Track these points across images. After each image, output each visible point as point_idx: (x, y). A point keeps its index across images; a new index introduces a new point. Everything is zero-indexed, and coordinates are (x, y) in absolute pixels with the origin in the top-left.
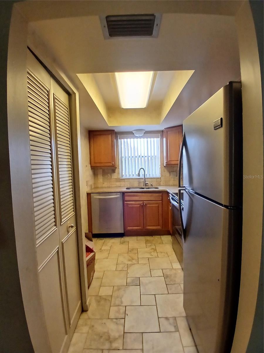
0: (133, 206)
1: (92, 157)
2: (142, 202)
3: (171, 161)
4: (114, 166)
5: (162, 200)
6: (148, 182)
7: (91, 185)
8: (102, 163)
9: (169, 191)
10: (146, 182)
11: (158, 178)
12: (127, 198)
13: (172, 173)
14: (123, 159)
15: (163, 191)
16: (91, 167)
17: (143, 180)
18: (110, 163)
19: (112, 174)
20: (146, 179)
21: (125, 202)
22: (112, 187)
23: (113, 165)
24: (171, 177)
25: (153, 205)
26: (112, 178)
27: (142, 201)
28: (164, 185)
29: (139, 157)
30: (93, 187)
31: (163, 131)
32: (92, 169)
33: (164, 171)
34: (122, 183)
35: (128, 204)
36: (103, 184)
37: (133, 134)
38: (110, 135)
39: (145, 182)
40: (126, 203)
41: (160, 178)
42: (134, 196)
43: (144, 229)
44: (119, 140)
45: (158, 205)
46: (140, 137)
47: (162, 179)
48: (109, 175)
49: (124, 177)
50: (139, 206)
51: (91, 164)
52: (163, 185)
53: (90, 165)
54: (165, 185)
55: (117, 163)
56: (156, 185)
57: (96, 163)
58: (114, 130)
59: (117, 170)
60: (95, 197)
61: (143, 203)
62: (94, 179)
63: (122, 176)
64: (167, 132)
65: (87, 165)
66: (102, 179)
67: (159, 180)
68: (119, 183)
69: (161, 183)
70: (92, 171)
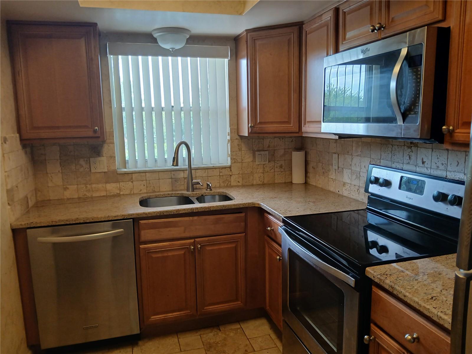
0: (165, 254)
1: (24, 111)
2: (192, 241)
3: (265, 123)
4: (98, 137)
5: (245, 232)
6: (199, 181)
7: (26, 197)
8: (58, 128)
9: (265, 206)
10: (194, 181)
11: (225, 168)
12: (146, 234)
13: (258, 153)
14: (124, 114)
15: (247, 207)
16: (21, 140)
17: (186, 174)
18: (86, 127)
19: (91, 160)
20: (193, 171)
21: (141, 246)
22: (92, 197)
23: (97, 135)
24: (257, 163)
25: (222, 247)
26: (93, 170)
27: (190, 238)
28: (239, 184)
29: (172, 110)
30: (31, 204)
31: (236, 39)
32: (24, 146)
33: (240, 150)
34: (126, 187)
35: (148, 252)
36: (66, 189)
37: (155, 40)
38: (83, 39)
39: (192, 180)
40: (145, 249)
41: (230, 167)
42: (167, 225)
43: (199, 313)
44: (111, 58)
45: (234, 245)
46: (175, 53)
47: (235, 170)
48: (82, 162)
49: (130, 168)
50: (183, 252)
51: (19, 131)
52: (238, 186)
53: (18, 135)
54: (243, 186)
55: (107, 128)
56: (220, 187)
57: (38, 128)
58: (96, 24)
59: (105, 149)
60: (41, 239)
61: (194, 244)
62: (35, 175)
63: (125, 163)
64: (254, 40)
65: (7, 136)
66: (60, 175)
67: (227, 172)
68: (114, 185)
69: (232, 181)
70: (26, 153)
